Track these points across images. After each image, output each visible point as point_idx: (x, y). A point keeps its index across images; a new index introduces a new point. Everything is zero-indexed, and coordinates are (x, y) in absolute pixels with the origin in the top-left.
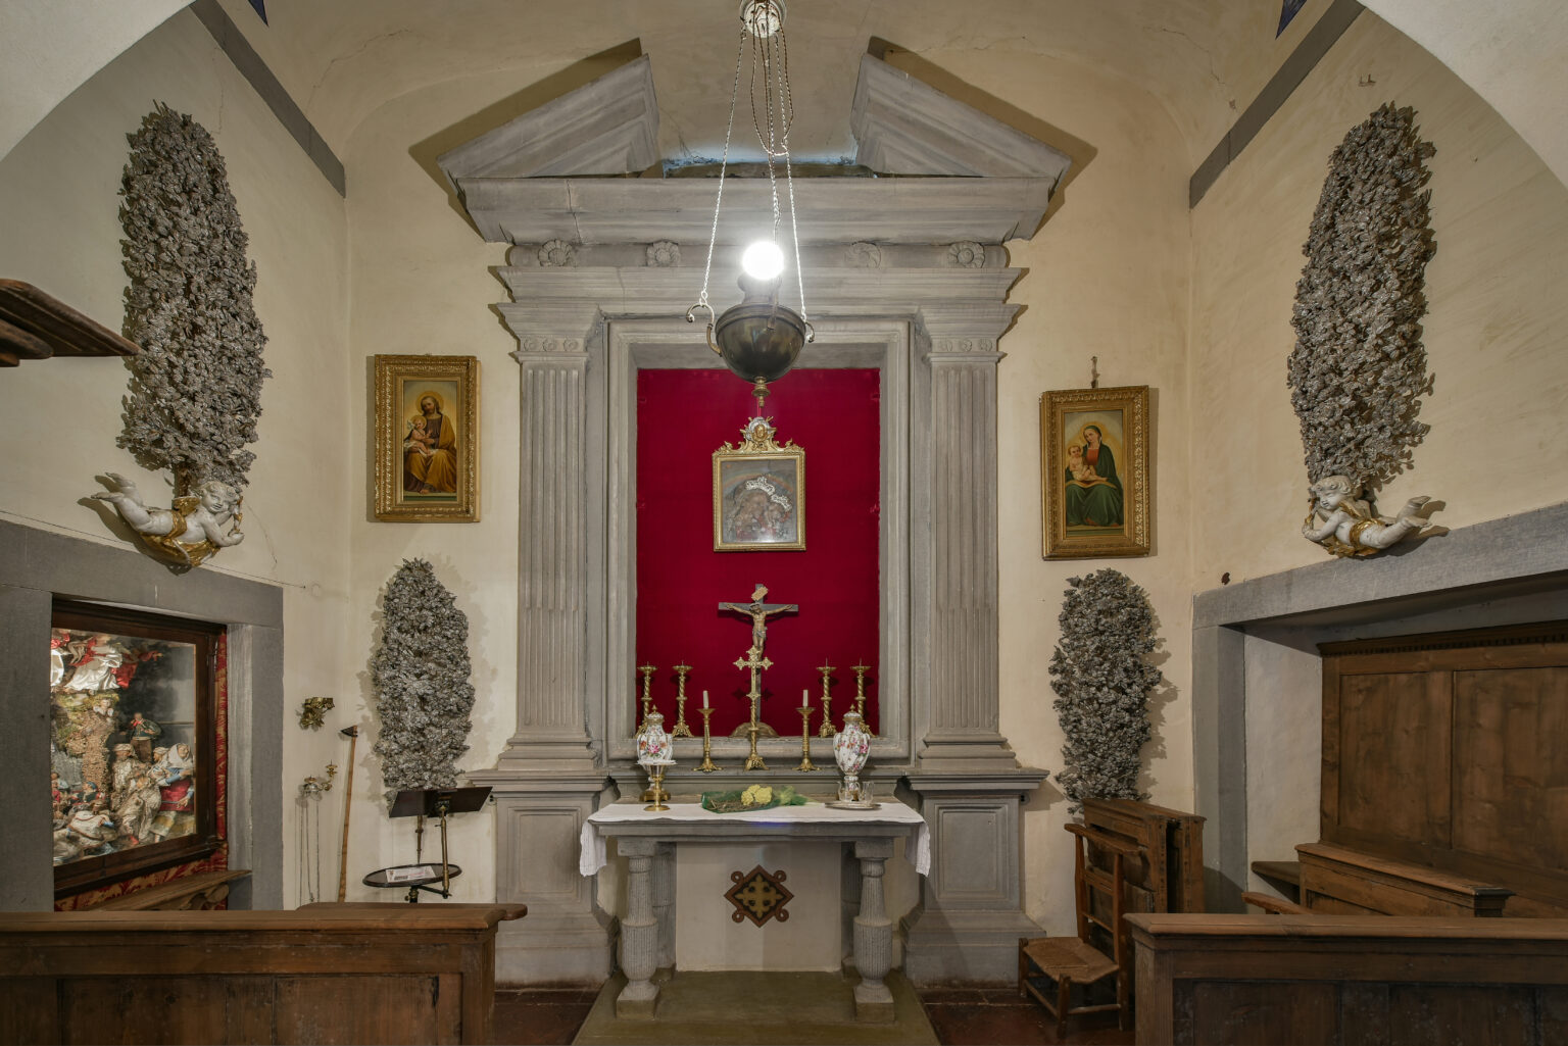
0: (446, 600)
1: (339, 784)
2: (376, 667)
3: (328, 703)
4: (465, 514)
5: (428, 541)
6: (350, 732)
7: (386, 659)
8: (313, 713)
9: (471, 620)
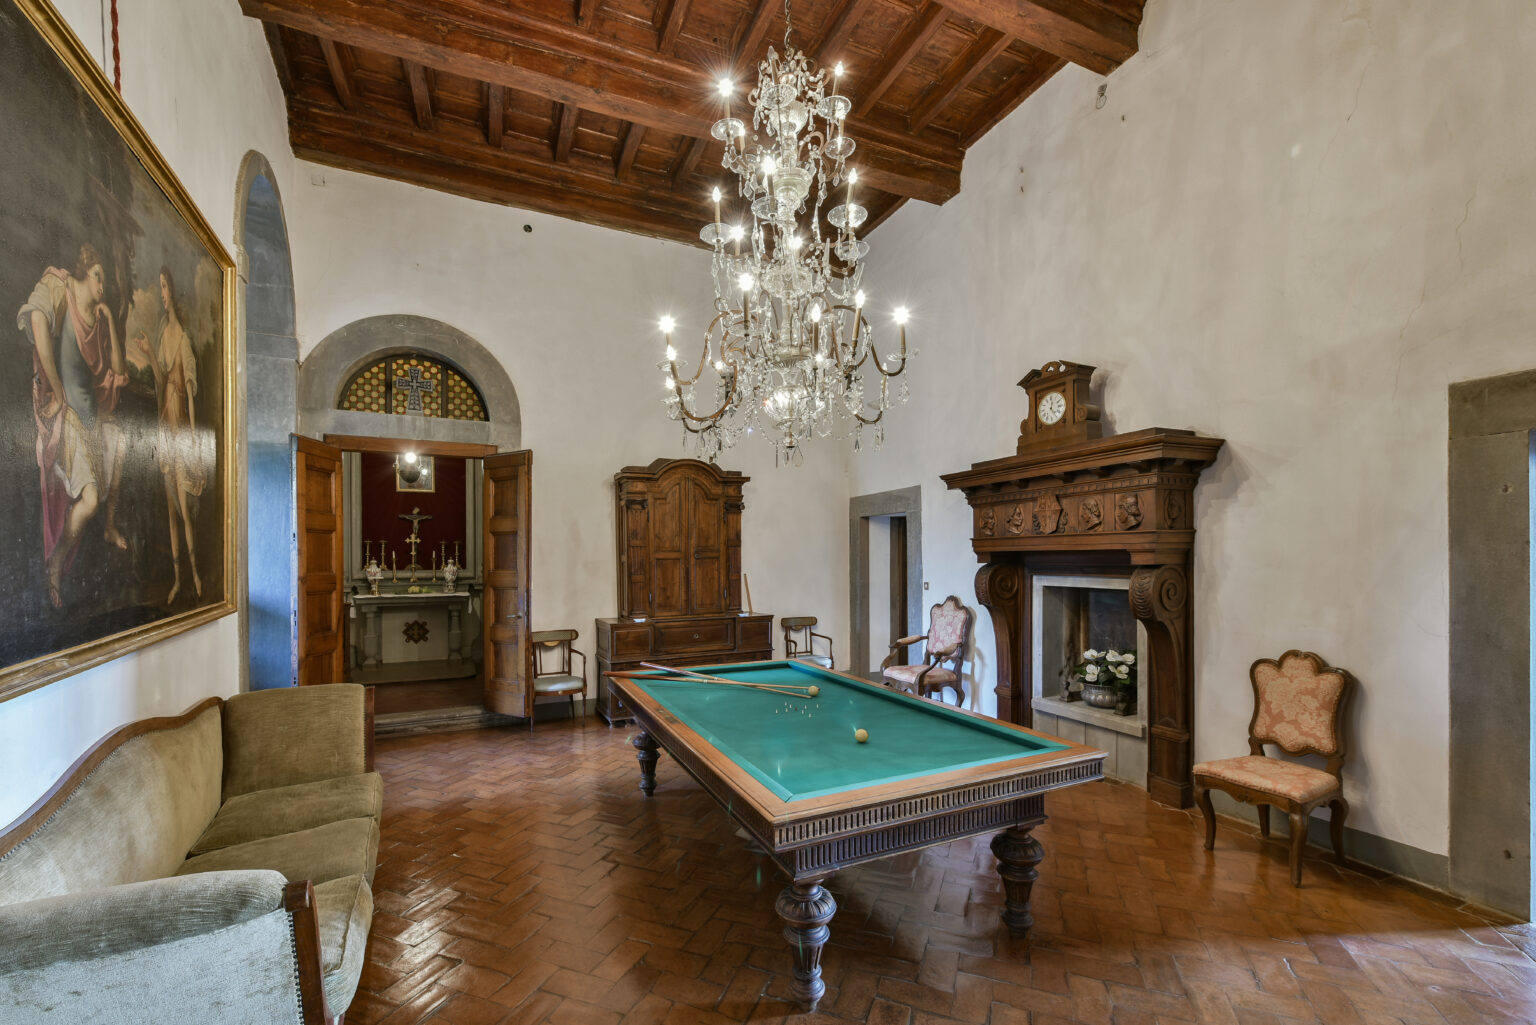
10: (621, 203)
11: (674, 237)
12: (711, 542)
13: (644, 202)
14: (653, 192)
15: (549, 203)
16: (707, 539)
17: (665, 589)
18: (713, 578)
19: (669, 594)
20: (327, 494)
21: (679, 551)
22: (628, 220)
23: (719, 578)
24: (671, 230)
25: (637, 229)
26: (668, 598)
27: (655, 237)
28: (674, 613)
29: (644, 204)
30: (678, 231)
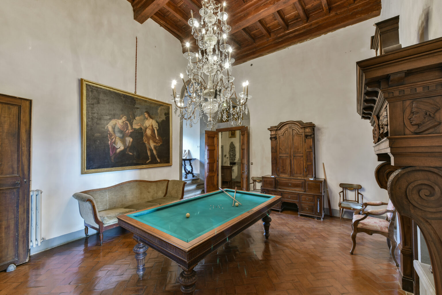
0: (234, 145)
1: (227, 163)
2: (229, 152)
3: (226, 155)
4: (235, 137)
5: (233, 140)
6: (227, 158)
7: (230, 151)
8: (225, 156)
9: (236, 147)
10: (271, 45)
11: (290, 45)
12: (300, 150)
13: (277, 40)
14: (279, 35)
15: (254, 56)
16: (298, 149)
17: (283, 167)
18: (301, 164)
19: (284, 169)
20: (213, 142)
21: (288, 154)
22: (273, 49)
23: (303, 164)
24: (287, 44)
25: (278, 49)
26: (284, 170)
27: (285, 48)
28: (286, 175)
29: (277, 41)
30: (289, 43)
